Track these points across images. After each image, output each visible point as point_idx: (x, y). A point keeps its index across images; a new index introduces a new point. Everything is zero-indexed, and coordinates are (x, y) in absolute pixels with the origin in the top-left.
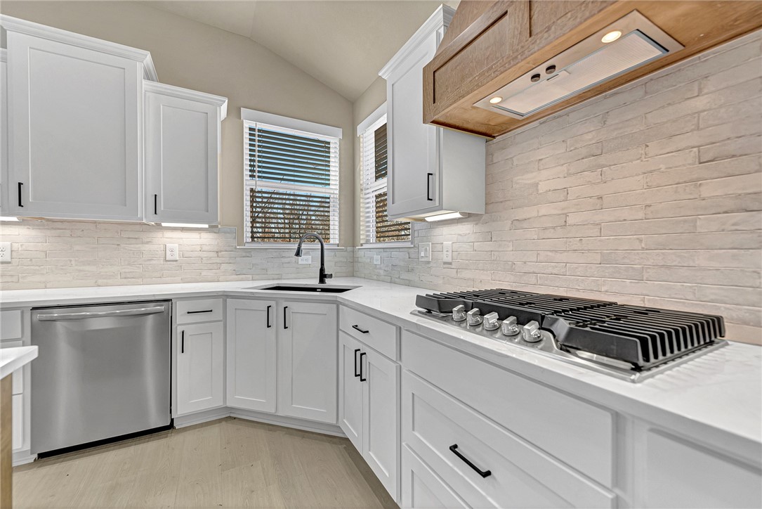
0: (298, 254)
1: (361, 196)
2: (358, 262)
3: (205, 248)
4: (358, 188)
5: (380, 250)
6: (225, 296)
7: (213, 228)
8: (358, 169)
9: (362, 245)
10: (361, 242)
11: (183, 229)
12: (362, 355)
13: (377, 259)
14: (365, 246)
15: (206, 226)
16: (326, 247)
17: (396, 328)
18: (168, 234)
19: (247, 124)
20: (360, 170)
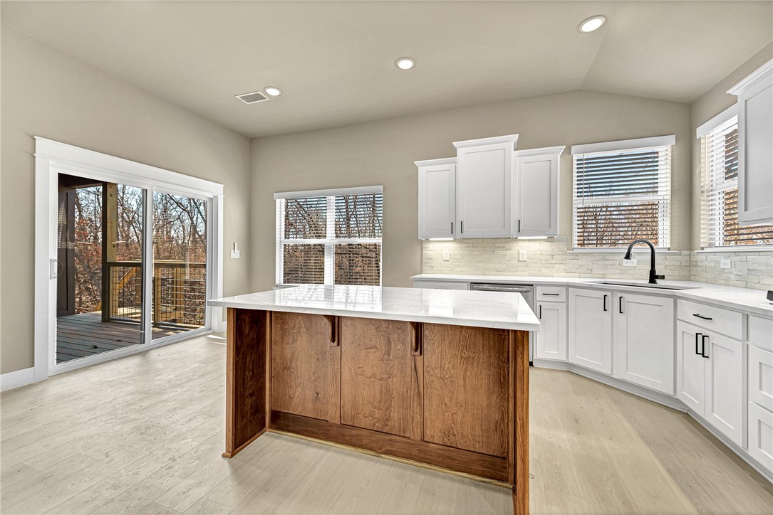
0: (628, 257)
1: (702, 198)
2: (696, 266)
3: (544, 253)
4: (697, 190)
5: (730, 254)
6: (568, 286)
7: (551, 239)
8: (697, 171)
9: (702, 249)
10: (702, 246)
11: (529, 240)
12: (703, 337)
13: (725, 263)
14: (706, 250)
15: (546, 237)
16: (656, 251)
17: (743, 314)
18: (520, 244)
19: (575, 157)
20: (700, 172)
